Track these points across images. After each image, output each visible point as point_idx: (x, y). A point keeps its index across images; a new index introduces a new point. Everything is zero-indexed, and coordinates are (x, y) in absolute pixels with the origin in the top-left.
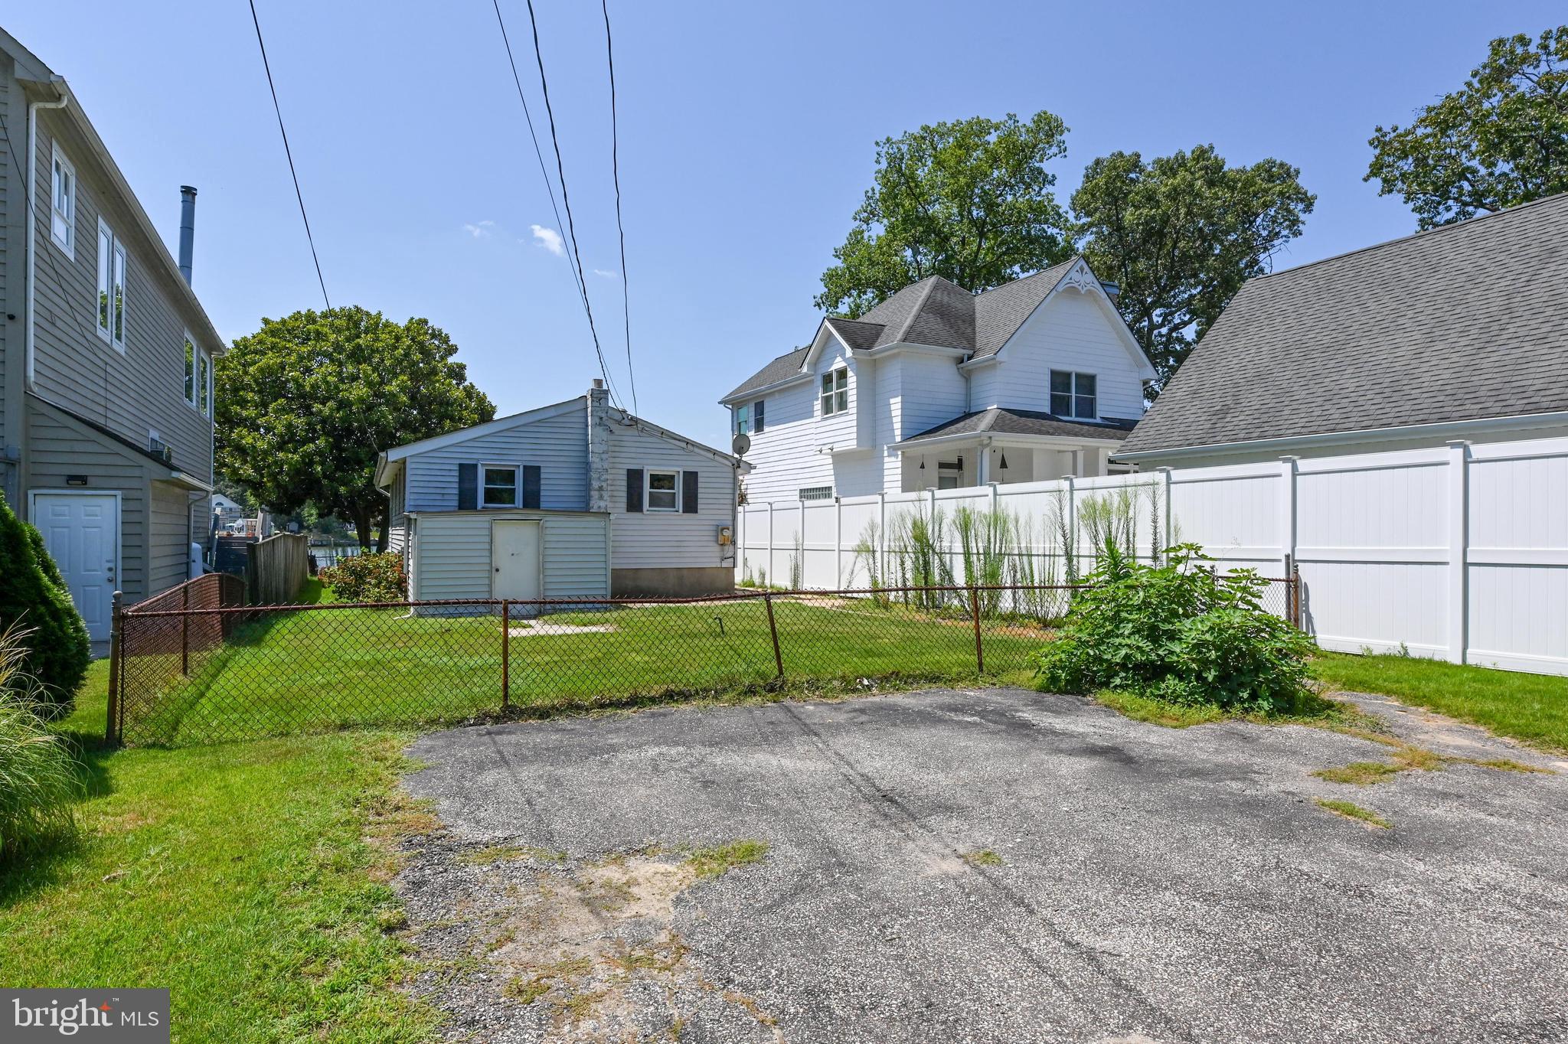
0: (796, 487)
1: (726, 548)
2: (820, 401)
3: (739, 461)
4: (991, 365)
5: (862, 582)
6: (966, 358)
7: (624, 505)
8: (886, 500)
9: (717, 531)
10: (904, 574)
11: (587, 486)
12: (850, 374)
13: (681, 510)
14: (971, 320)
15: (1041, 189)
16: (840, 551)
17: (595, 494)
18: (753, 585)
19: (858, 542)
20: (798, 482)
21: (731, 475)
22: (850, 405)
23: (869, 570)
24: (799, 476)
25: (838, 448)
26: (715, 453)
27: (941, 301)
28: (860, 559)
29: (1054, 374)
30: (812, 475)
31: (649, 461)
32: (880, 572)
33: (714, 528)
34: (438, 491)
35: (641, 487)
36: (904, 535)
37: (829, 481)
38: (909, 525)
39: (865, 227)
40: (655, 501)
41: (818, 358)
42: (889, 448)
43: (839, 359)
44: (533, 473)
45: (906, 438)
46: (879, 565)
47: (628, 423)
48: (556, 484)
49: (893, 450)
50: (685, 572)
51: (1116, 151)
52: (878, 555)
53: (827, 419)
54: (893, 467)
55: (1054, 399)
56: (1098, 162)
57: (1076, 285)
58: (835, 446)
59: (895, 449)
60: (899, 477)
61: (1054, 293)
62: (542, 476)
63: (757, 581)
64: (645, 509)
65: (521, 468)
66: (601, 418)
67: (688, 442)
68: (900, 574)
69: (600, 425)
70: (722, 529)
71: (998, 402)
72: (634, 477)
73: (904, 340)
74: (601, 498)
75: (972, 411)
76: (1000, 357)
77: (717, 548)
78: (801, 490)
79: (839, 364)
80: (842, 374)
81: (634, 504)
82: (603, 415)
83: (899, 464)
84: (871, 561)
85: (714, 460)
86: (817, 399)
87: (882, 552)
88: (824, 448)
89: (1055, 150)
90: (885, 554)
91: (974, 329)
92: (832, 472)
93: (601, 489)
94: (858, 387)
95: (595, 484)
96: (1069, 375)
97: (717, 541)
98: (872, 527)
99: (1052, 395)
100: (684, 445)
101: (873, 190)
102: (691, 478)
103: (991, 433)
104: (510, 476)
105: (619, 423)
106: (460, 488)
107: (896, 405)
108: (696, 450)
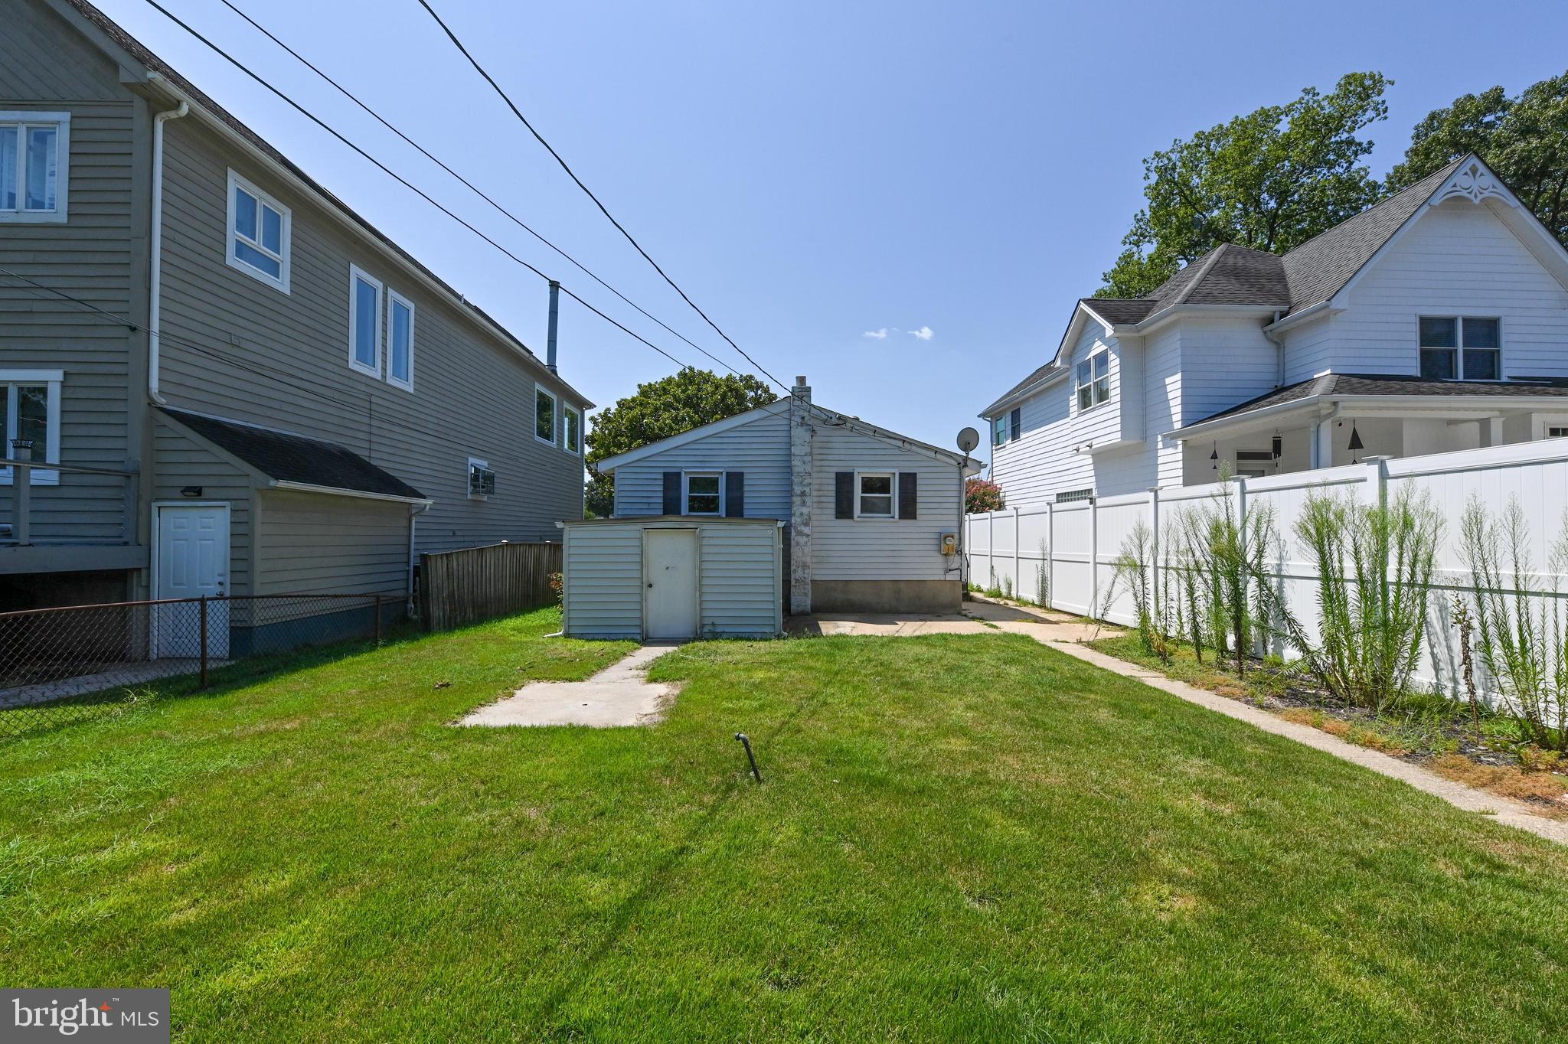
0: (1053, 492)
1: (951, 558)
2: (1076, 395)
3: (966, 459)
4: (1323, 317)
5: (1124, 613)
6: (1277, 316)
7: (833, 512)
8: (1160, 498)
9: (939, 539)
10: (1193, 602)
11: (790, 493)
12: (1112, 356)
13: (897, 516)
14: (1281, 277)
15: (1351, 163)
16: (1096, 563)
17: (797, 500)
18: (999, 595)
19: (1119, 555)
20: (1054, 486)
21: (957, 476)
22: (1112, 393)
23: (1135, 595)
24: (1056, 480)
25: (1097, 444)
26: (937, 451)
27: (1235, 264)
28: (1120, 579)
29: (1426, 322)
30: (1071, 477)
31: (858, 464)
32: (1152, 596)
33: (937, 536)
34: (644, 500)
35: (852, 492)
36: (1195, 546)
37: (1089, 482)
38: (1205, 531)
39: (1135, 249)
40: (867, 506)
41: (1074, 349)
42: (1164, 437)
43: (1099, 343)
44: (736, 480)
45: (1187, 422)
46: (1151, 586)
47: (837, 422)
48: (759, 492)
49: (1170, 438)
50: (903, 585)
51: (1461, 95)
52: (1149, 573)
53: (1084, 414)
54: (1170, 460)
55: (1425, 356)
56: (1433, 117)
57: (1464, 193)
58: (1094, 442)
59: (1175, 436)
60: (1180, 472)
61: (1425, 209)
62: (746, 482)
63: (1004, 591)
64: (855, 516)
65: (724, 474)
66: (803, 418)
67: (905, 440)
68: (1185, 604)
69: (802, 425)
70: (946, 538)
71: (1332, 366)
72: (844, 481)
73: (1185, 302)
74: (804, 503)
75: (1288, 383)
76: (1335, 304)
77: (940, 559)
78: (1058, 495)
79: (1098, 348)
80: (1102, 360)
81: (844, 510)
82: (806, 414)
83: (1180, 456)
84: (1138, 582)
85: (935, 459)
86: (1073, 394)
87: (1156, 568)
88: (1081, 446)
89: (1370, 114)
90: (1161, 572)
91: (1286, 286)
92: (1092, 473)
93: (803, 494)
94: (1121, 371)
95: (797, 489)
96: (1451, 322)
97: (940, 551)
98: (1141, 535)
99: (1422, 350)
100: (900, 444)
101: (1142, 211)
102: (909, 481)
103: (1336, 397)
104: (713, 483)
105: (825, 422)
106: (664, 498)
107: (1174, 385)
108: (914, 448)
